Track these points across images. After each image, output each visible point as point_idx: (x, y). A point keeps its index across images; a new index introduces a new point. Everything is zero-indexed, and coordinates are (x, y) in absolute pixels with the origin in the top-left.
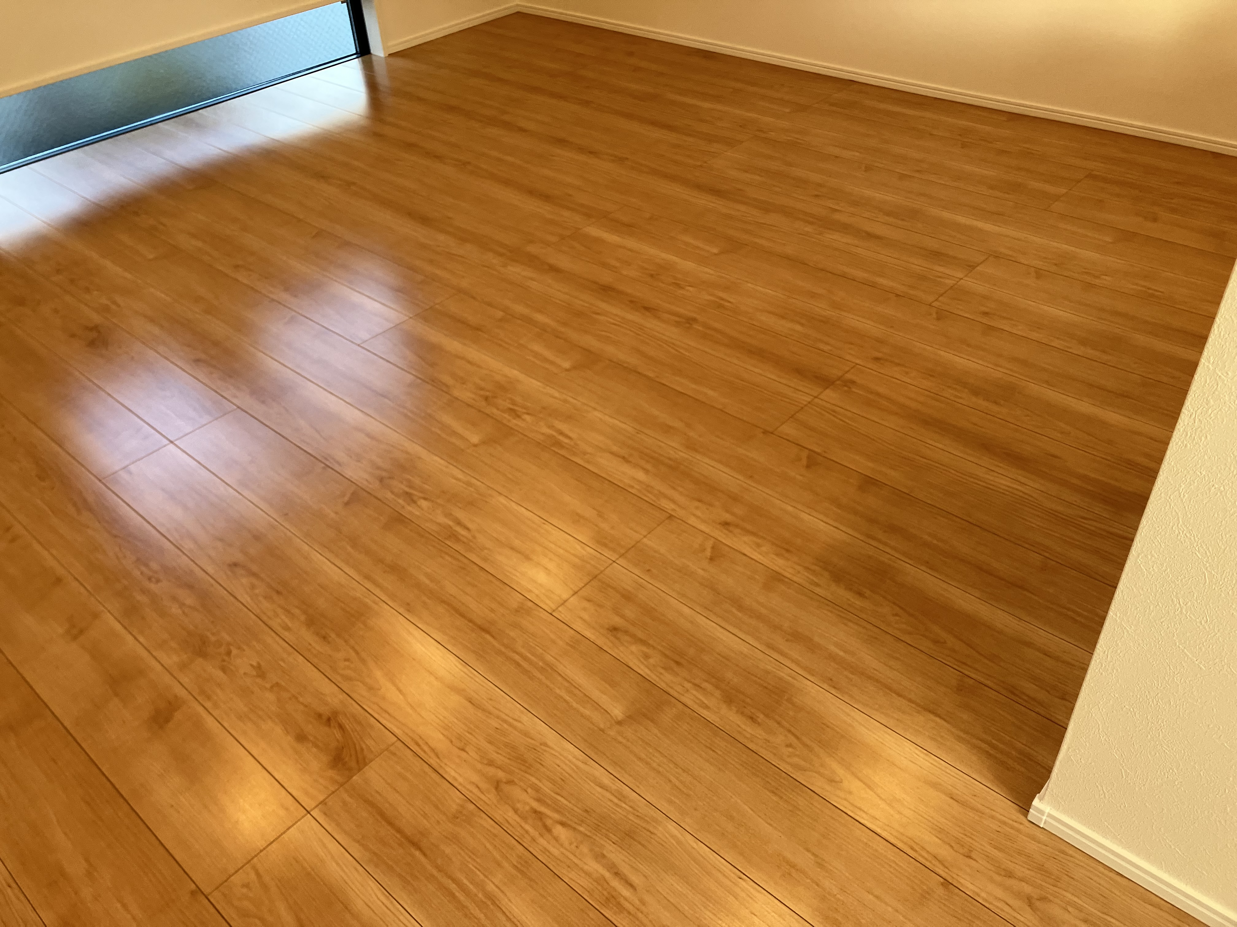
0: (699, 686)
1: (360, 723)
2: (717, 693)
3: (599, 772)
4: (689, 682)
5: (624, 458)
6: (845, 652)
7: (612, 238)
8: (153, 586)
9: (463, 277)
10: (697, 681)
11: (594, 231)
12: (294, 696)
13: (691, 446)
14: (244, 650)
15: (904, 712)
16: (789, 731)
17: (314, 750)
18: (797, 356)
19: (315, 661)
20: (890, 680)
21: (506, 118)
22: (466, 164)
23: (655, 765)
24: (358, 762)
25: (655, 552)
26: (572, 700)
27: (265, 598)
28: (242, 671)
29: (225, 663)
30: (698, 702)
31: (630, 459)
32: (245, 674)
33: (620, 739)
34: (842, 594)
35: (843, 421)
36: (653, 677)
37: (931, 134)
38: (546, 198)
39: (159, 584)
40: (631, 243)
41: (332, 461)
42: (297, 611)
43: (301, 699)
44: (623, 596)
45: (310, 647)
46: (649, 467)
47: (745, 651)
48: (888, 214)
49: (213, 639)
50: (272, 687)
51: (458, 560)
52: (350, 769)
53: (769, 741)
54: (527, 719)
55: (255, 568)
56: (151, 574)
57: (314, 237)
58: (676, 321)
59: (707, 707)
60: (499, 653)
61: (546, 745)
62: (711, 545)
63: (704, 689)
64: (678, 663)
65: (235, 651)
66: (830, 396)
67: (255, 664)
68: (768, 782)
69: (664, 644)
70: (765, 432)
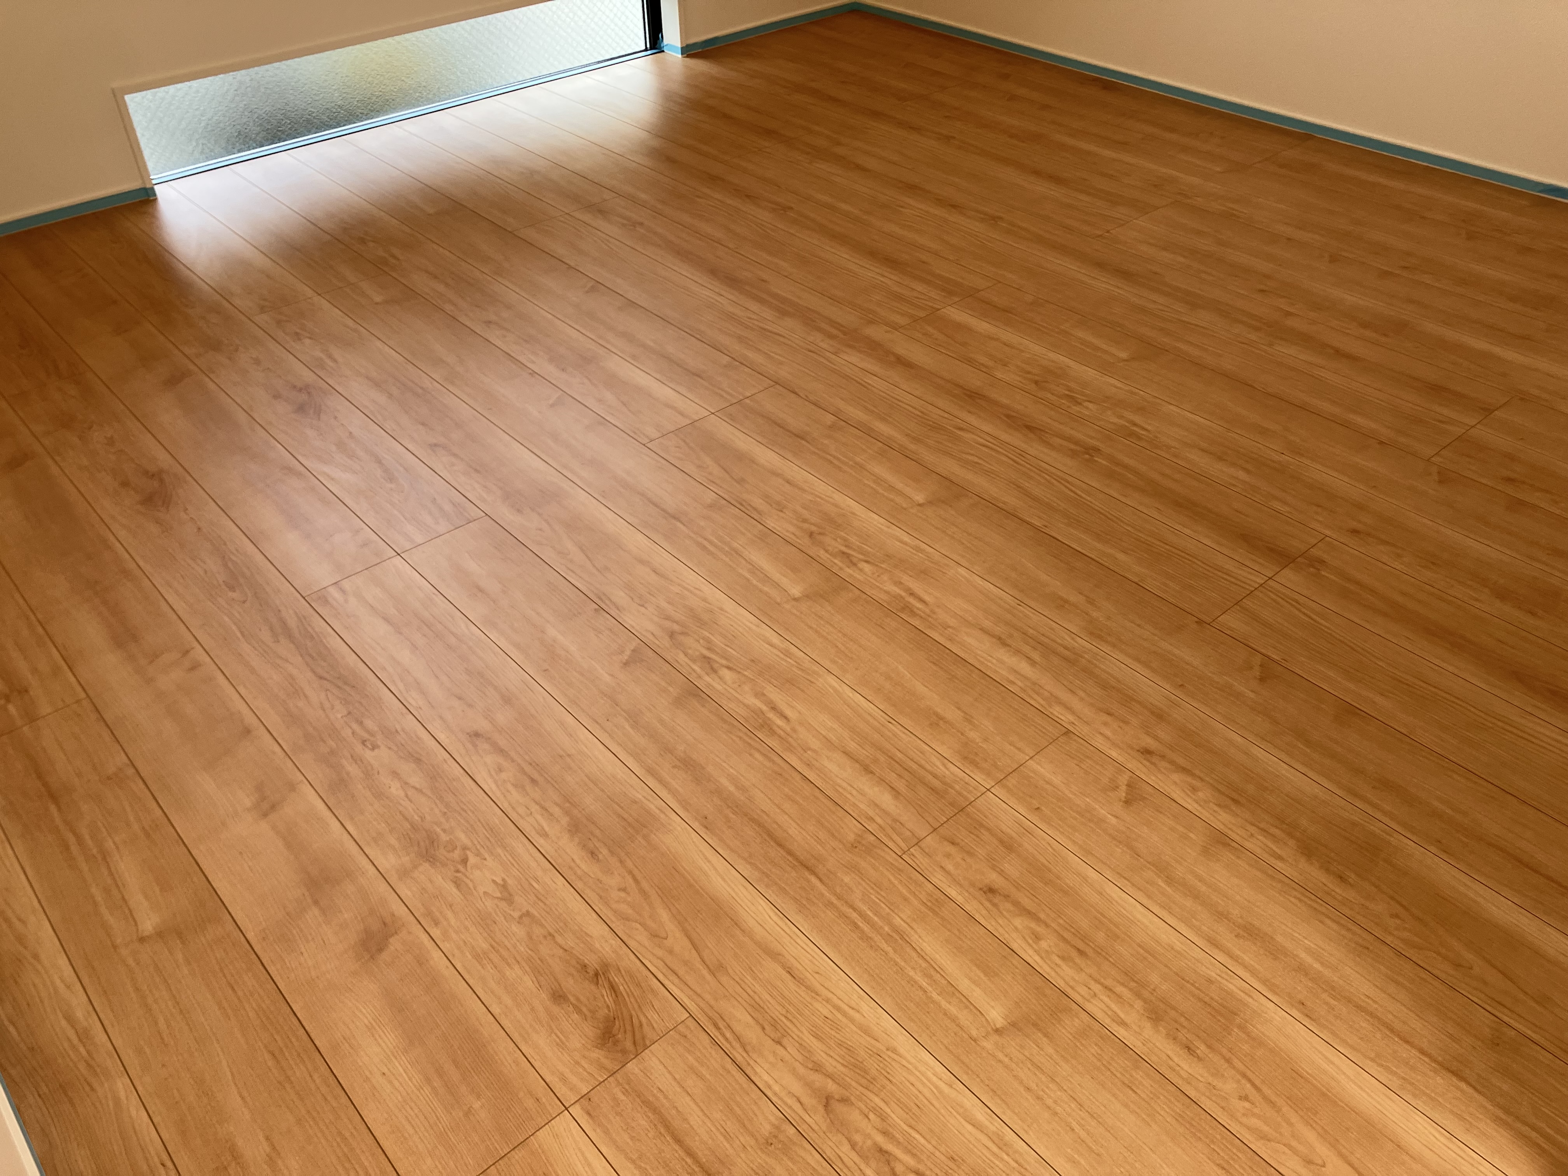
0: (1110, 990)
1: (639, 985)
2: (1138, 1004)
3: (969, 1102)
4: (1097, 981)
5: (1000, 639)
6: (1322, 964)
7: (982, 326)
8: (369, 755)
9: (781, 363)
10: (1109, 982)
11: (956, 314)
12: (550, 934)
13: (1096, 632)
14: (485, 859)
15: (1413, 1068)
16: (1244, 1076)
17: (575, 1016)
18: (1243, 516)
19: (579, 885)
20: (1390, 1016)
21: (839, 150)
22: (786, 208)
23: (1049, 1102)
24: (634, 1043)
25: (1048, 783)
26: (930, 989)
27: (515, 786)
28: (481, 890)
29: (458, 875)
30: (1110, 1013)
31: (1009, 641)
32: (485, 893)
33: (1001, 1056)
34: (1316, 875)
35: (1310, 617)
36: (1045, 969)
37: (1423, 218)
38: (891, 262)
39: (376, 751)
40: (1008, 335)
41: (607, 602)
42: (556, 811)
43: (559, 939)
44: (1002, 842)
45: (572, 864)
46: (1036, 656)
47: (1178, 946)
48: (1365, 325)
49: (444, 837)
50: (521, 917)
51: (773, 762)
52: (624, 1052)
53: (1214, 1087)
54: (867, 1008)
55: (502, 742)
56: (366, 736)
57: (587, 292)
58: (1072, 450)
59: (1123, 1023)
60: (829, 904)
61: (894, 1051)
62: (1126, 782)
63: (1119, 996)
64: (1081, 952)
65: (472, 860)
66: (1289, 577)
67: (499, 881)
68: (1214, 1150)
69: (1061, 921)
70: (1200, 622)
